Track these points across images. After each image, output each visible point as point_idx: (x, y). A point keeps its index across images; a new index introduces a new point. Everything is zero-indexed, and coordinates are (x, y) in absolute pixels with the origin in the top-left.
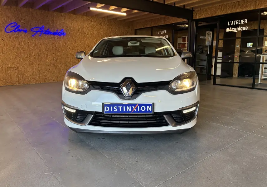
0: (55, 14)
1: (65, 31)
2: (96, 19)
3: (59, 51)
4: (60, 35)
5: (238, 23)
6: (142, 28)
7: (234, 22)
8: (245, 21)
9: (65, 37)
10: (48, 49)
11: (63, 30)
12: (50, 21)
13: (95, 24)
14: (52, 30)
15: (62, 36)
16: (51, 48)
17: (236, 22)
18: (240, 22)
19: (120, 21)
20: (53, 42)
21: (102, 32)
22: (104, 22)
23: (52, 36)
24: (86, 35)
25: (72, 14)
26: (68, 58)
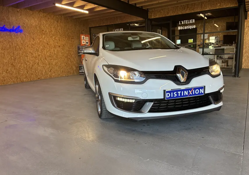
0: (10, 9)
1: (21, 28)
2: (53, 16)
3: (17, 49)
4: (17, 32)
5: (187, 22)
6: (98, 26)
7: (184, 22)
8: (193, 21)
9: (22, 34)
10: (5, 47)
11: (19, 27)
12: (5, 17)
13: (52, 21)
14: (7, 27)
15: (19, 33)
16: (8, 46)
17: (185, 22)
18: (189, 22)
19: (76, 19)
20: (10, 40)
21: (59, 29)
22: (61, 19)
23: (8, 33)
24: (44, 32)
25: (28, 10)
26: (27, 56)
